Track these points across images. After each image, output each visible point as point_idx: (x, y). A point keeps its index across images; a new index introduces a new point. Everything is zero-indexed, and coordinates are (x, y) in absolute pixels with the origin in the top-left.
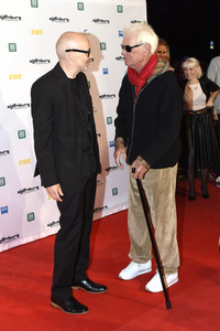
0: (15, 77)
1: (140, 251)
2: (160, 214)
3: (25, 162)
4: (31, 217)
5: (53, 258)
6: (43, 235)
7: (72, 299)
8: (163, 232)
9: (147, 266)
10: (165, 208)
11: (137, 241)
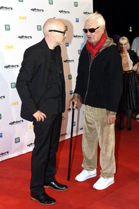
0: (9, 47)
1: (89, 162)
2: (105, 138)
3: (15, 104)
4: (17, 140)
5: (30, 167)
6: (24, 152)
7: (45, 194)
8: (106, 151)
9: (93, 173)
10: (108, 134)
11: (88, 156)
